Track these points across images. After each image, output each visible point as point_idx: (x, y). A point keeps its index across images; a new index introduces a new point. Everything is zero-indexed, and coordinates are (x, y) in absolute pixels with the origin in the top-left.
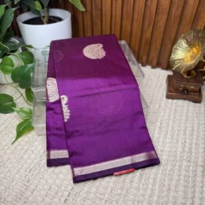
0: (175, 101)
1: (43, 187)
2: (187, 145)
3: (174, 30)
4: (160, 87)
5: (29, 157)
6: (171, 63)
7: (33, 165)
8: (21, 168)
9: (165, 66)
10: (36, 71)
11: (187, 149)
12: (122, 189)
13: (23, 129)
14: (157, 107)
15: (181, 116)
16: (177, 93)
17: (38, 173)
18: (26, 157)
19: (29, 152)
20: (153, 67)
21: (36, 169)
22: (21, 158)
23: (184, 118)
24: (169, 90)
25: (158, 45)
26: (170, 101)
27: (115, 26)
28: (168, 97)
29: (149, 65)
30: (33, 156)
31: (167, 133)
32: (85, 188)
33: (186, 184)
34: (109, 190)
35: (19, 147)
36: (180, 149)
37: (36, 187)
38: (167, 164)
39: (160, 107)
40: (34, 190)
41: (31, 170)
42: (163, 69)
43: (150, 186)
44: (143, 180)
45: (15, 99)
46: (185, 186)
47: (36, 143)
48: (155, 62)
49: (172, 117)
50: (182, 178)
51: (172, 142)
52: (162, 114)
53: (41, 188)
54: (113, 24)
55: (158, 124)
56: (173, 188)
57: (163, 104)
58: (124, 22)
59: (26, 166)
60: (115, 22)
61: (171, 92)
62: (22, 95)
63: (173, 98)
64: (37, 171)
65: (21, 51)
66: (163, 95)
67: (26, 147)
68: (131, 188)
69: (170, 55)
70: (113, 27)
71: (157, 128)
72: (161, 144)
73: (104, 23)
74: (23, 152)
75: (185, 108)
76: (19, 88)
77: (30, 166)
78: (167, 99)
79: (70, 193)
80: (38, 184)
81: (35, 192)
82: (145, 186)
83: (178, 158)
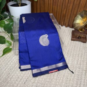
0: (75, 42)
2: (79, 61)
3: (76, 11)
4: (69, 36)
5: (10, 64)
6: (74, 25)
7: (11, 67)
8: (6, 68)
9: (71, 26)
10: (14, 26)
11: (79, 63)
12: (49, 79)
14: (67, 44)
15: (77, 48)
16: (76, 38)
18: (9, 63)
19: (10, 62)
20: (66, 27)
21: (13, 69)
22: (6, 64)
23: (78, 49)
25: (69, 17)
26: (73, 41)
29: (64, 26)
30: (12, 63)
31: (71, 55)
34: (44, 79)
35: (6, 59)
36: (76, 63)
37: (12, 77)
40: (11, 78)
41: (11, 69)
43: (62, 78)
44: (59, 75)
45: (6, 38)
46: (77, 79)
47: (13, 58)
48: (67, 24)
50: (76, 75)
51: (72, 59)
52: (69, 47)
53: (15, 77)
54: (49, 7)
55: (67, 52)
56: (72, 79)
57: (69, 43)
59: (8, 67)
61: (73, 38)
62: (9, 36)
63: (74, 40)
64: (13, 70)
65: (9, 18)
66: (70, 39)
67: (9, 59)
68: (53, 79)
71: (66, 53)
73: (45, 7)
75: (79, 45)
76: (7, 33)
77: (10, 68)
78: (71, 41)
79: (27, 80)
80: (13, 76)
81: (12, 79)
82: (59, 78)
83: (75, 67)
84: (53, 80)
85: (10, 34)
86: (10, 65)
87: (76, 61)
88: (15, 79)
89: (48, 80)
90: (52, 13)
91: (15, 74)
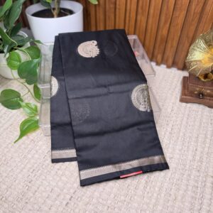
0: (189, 105)
1: (45, 188)
2: (198, 153)
3: (193, 28)
4: (174, 89)
5: (33, 157)
6: (187, 64)
7: (36, 165)
8: (24, 168)
9: (181, 66)
11: (198, 158)
12: (126, 195)
13: (27, 128)
14: (169, 110)
15: (194, 121)
16: (192, 96)
17: (41, 174)
18: (30, 156)
19: (34, 152)
20: (169, 67)
22: (24, 158)
23: (197, 124)
24: (183, 93)
25: (175, 44)
26: (184, 104)
27: (129, 21)
28: (182, 100)
29: (164, 64)
30: (36, 156)
31: (178, 138)
32: (88, 192)
33: (193, 195)
34: (112, 196)
35: (23, 146)
36: (190, 157)
37: (38, 188)
38: (175, 173)
39: (172, 110)
40: (36, 191)
41: (34, 170)
42: (179, 69)
43: (155, 195)
44: (148, 188)
45: (22, 95)
46: (192, 197)
47: (41, 143)
48: (170, 61)
49: (184, 123)
50: (190, 188)
51: (182, 149)
52: (174, 118)
53: (43, 189)
54: (127, 19)
55: (169, 129)
56: (179, 198)
57: (175, 108)
58: (139, 17)
59: (29, 166)
60: (130, 17)
61: (185, 95)
62: (29, 91)
63: (187, 102)
64: (40, 171)
65: (29, 45)
66: (177, 98)
67: (30, 146)
68: (135, 195)
69: (187, 56)
70: (127, 22)
71: (168, 133)
72: (170, 150)
73: (117, 17)
74: (27, 151)
75: (200, 113)
76: (26, 84)
77: (33, 166)
78: (180, 103)
79: (72, 197)
80: (40, 185)
81: (37, 193)
82: (150, 195)
83: (188, 166)
84: (136, 197)
85: (33, 86)
86: (32, 161)
87: (190, 152)
88: (44, 194)
89: (122, 198)
90: (134, 34)
91: (44, 182)
